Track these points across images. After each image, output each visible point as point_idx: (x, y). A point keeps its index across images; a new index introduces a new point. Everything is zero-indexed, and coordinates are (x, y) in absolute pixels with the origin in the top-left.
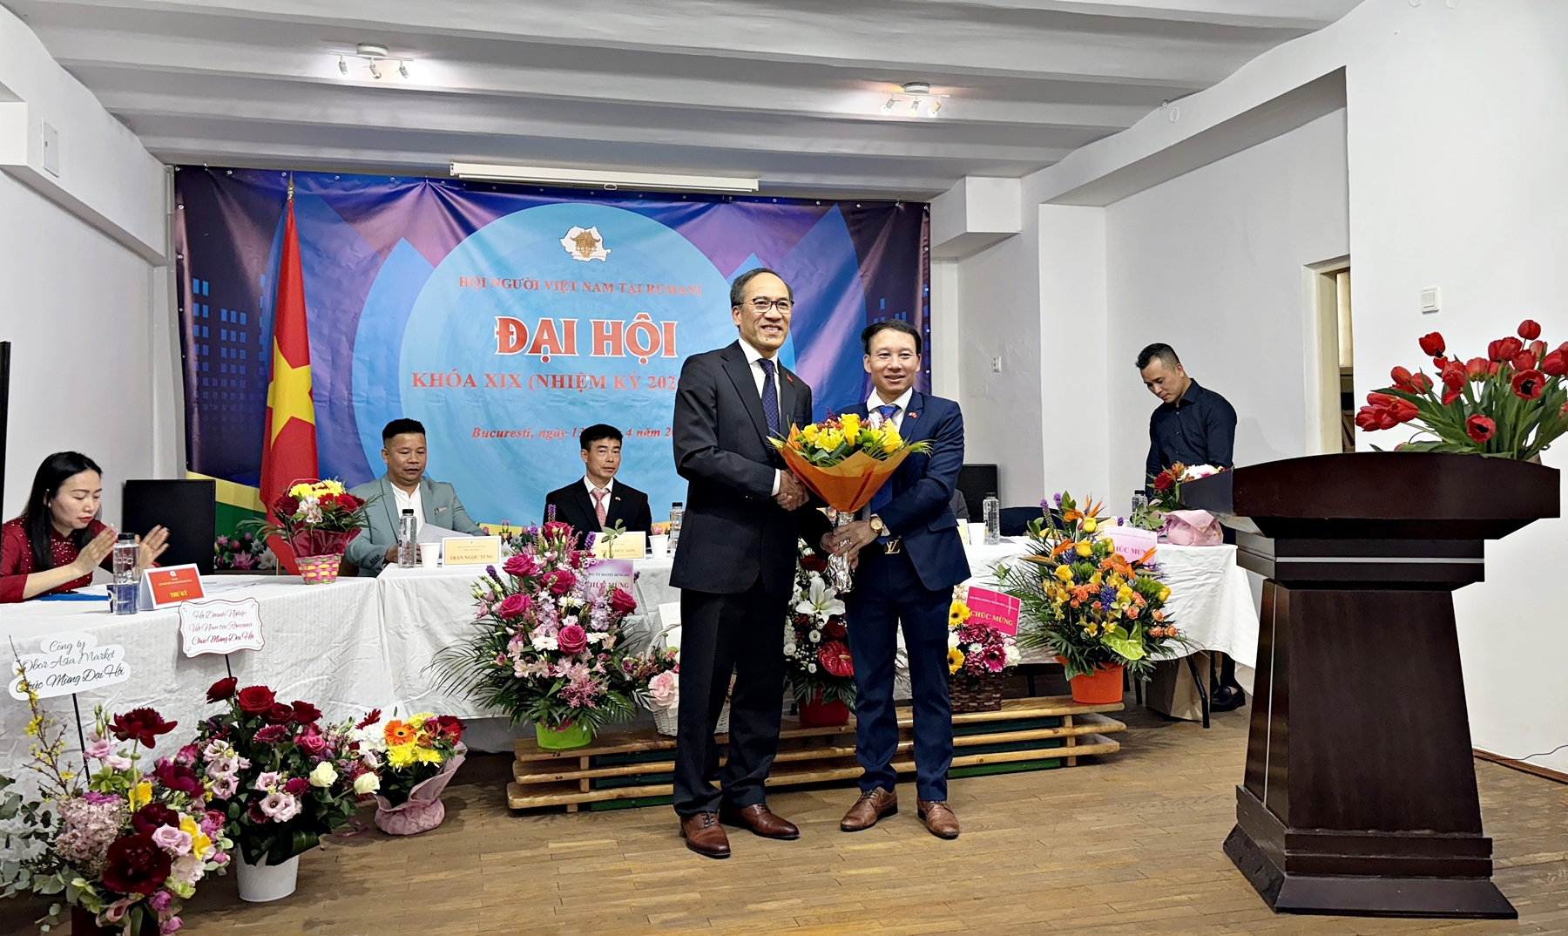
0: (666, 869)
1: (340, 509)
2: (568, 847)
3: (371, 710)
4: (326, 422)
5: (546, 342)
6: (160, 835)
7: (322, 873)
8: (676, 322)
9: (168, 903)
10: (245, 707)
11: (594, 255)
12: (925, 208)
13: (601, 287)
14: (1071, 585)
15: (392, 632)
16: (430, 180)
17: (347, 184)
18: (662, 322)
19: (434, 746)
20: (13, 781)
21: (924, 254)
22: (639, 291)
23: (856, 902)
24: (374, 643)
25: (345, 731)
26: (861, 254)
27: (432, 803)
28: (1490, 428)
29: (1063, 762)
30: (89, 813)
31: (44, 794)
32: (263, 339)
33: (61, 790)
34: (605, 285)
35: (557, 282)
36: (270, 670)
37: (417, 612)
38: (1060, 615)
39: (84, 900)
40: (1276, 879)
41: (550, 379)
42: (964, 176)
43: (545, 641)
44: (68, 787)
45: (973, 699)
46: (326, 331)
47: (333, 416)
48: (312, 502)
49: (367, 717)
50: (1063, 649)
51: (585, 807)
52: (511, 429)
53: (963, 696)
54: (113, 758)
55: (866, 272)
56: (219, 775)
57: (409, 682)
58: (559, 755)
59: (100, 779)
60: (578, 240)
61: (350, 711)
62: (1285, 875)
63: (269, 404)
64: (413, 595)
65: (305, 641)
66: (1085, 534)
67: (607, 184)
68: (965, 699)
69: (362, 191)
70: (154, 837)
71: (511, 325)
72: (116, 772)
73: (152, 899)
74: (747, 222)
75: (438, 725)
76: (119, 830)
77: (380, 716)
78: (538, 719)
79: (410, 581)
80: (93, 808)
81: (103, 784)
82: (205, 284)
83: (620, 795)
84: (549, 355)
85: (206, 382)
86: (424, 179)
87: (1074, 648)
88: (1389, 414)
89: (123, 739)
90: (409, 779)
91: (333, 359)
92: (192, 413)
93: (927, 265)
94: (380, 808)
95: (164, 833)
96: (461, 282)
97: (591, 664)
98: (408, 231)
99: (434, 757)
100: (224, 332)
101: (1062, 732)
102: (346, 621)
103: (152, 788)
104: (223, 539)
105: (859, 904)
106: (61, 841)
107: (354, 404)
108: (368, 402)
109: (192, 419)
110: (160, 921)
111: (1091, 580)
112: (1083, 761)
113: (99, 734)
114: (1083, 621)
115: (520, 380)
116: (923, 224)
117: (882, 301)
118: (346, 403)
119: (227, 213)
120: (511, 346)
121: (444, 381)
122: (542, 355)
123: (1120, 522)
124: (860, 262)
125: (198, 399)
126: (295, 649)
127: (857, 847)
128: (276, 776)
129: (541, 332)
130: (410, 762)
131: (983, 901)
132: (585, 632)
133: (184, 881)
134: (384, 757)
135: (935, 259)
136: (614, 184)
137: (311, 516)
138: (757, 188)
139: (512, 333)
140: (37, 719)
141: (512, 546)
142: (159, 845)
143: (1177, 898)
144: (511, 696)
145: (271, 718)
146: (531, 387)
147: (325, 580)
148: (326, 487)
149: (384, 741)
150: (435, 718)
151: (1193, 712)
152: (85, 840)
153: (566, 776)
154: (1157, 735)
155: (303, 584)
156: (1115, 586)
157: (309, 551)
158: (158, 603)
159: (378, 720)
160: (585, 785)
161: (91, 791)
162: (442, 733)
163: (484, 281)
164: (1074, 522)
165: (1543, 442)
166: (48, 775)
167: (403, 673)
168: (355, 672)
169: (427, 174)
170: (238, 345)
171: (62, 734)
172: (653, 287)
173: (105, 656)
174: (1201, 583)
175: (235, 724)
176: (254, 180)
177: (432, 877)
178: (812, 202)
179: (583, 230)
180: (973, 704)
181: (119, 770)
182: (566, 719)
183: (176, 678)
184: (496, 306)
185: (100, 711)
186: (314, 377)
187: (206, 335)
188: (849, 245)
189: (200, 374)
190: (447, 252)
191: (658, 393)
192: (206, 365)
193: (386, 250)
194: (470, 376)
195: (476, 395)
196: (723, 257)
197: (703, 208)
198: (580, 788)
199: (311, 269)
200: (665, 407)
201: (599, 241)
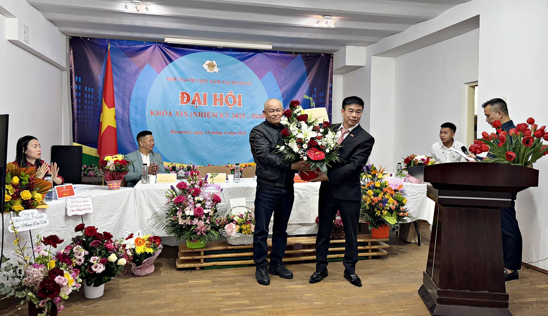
0: (227, 292)
1: (121, 165)
2: (195, 283)
3: (130, 233)
4: (120, 127)
5: (197, 101)
6: (57, 279)
7: (113, 289)
8: (242, 95)
9: (60, 301)
10: (87, 234)
11: (214, 70)
12: (332, 56)
13: (216, 82)
14: (372, 197)
15: (138, 206)
16: (158, 43)
17: (129, 44)
18: (237, 95)
19: (151, 247)
20: (9, 259)
21: (331, 72)
22: (230, 84)
23: (290, 307)
24: (132, 210)
25: (121, 242)
26: (308, 72)
27: (150, 265)
28: (513, 156)
29: (367, 257)
30: (34, 271)
31: (20, 264)
32: (99, 98)
33: (25, 263)
34: (218, 81)
35: (201, 80)
36: (97, 220)
37: (147, 200)
38: (368, 208)
39: (32, 300)
40: (434, 305)
41: (198, 113)
42: (346, 45)
43: (189, 212)
44: (27, 262)
45: (336, 235)
46: (121, 95)
47: (123, 125)
48: (112, 163)
49: (129, 236)
50: (368, 219)
51: (202, 268)
52: (184, 131)
53: (333, 234)
54: (43, 252)
55: (310, 78)
56: (78, 257)
57: (144, 224)
58: (194, 250)
59: (38, 259)
60: (209, 65)
61: (124, 233)
62: (437, 304)
63: (101, 121)
64: (146, 194)
65: (108, 210)
66: (378, 179)
67: (219, 46)
68: (334, 235)
69: (134, 46)
70: (55, 280)
71: (185, 94)
72: (43, 256)
73: (54, 300)
74: (268, 59)
75: (153, 240)
76: (44, 277)
77: (133, 236)
78: (186, 239)
79: (145, 189)
80: (35, 269)
81: (39, 261)
82: (80, 78)
83: (213, 264)
84: (198, 105)
85: (80, 112)
86: (155, 43)
87: (372, 219)
88: (479, 149)
89: (46, 245)
90: (142, 258)
91: (123, 105)
92: (75, 122)
93: (332, 76)
94: (133, 267)
95: (58, 278)
96: (168, 79)
97: (205, 220)
98: (150, 61)
99: (150, 250)
100: (86, 95)
101: (367, 247)
102: (123, 203)
103: (55, 262)
104: (85, 166)
105: (291, 308)
106: (25, 280)
107: (130, 120)
108: (135, 120)
109: (75, 125)
110: (57, 306)
111: (379, 195)
112: (374, 257)
113: (38, 244)
114: (376, 210)
115: (187, 114)
116: (331, 62)
117: (315, 88)
118: (127, 121)
119: (87, 53)
120: (185, 102)
121: (161, 114)
122: (195, 105)
123: (391, 175)
124: (307, 76)
125: (77, 118)
126: (105, 213)
127: (293, 287)
128: (97, 258)
129: (195, 97)
130: (143, 252)
131: (334, 308)
132: (203, 209)
133: (65, 294)
134: (134, 250)
135: (335, 74)
136: (222, 46)
137: (111, 167)
138: (271, 48)
139: (185, 97)
140: (17, 239)
141: (184, 171)
142: (57, 282)
143: (400, 310)
144: (178, 230)
145: (96, 238)
146: (191, 116)
147: (116, 189)
148: (117, 157)
149: (134, 245)
150: (152, 236)
151: (415, 240)
152: (33, 280)
153: (196, 257)
154: (402, 248)
155: (108, 190)
156: (388, 198)
157: (111, 179)
158: (59, 197)
159: (133, 237)
160: (202, 261)
161: (35, 263)
162: (154, 242)
163: (176, 79)
164: (375, 174)
165: (534, 160)
166: (21, 257)
167: (142, 220)
168: (126, 220)
169: (156, 41)
170: (90, 99)
171: (25, 244)
172: (234, 82)
173: (40, 217)
174: (419, 196)
175: (84, 239)
176: (97, 42)
177: (149, 291)
178: (291, 53)
179: (210, 62)
180: (336, 237)
181: (44, 256)
182: (196, 239)
183: (65, 223)
184: (180, 88)
185: (38, 236)
186: (116, 111)
187: (80, 95)
188: (304, 68)
189: (78, 109)
190: (163, 68)
191: (235, 119)
192: (80, 106)
193: (142, 67)
194: (170, 112)
195: (172, 119)
196: (260, 72)
197: (253, 54)
198: (200, 262)
199: (116, 74)
200: (238, 124)
201: (216, 65)
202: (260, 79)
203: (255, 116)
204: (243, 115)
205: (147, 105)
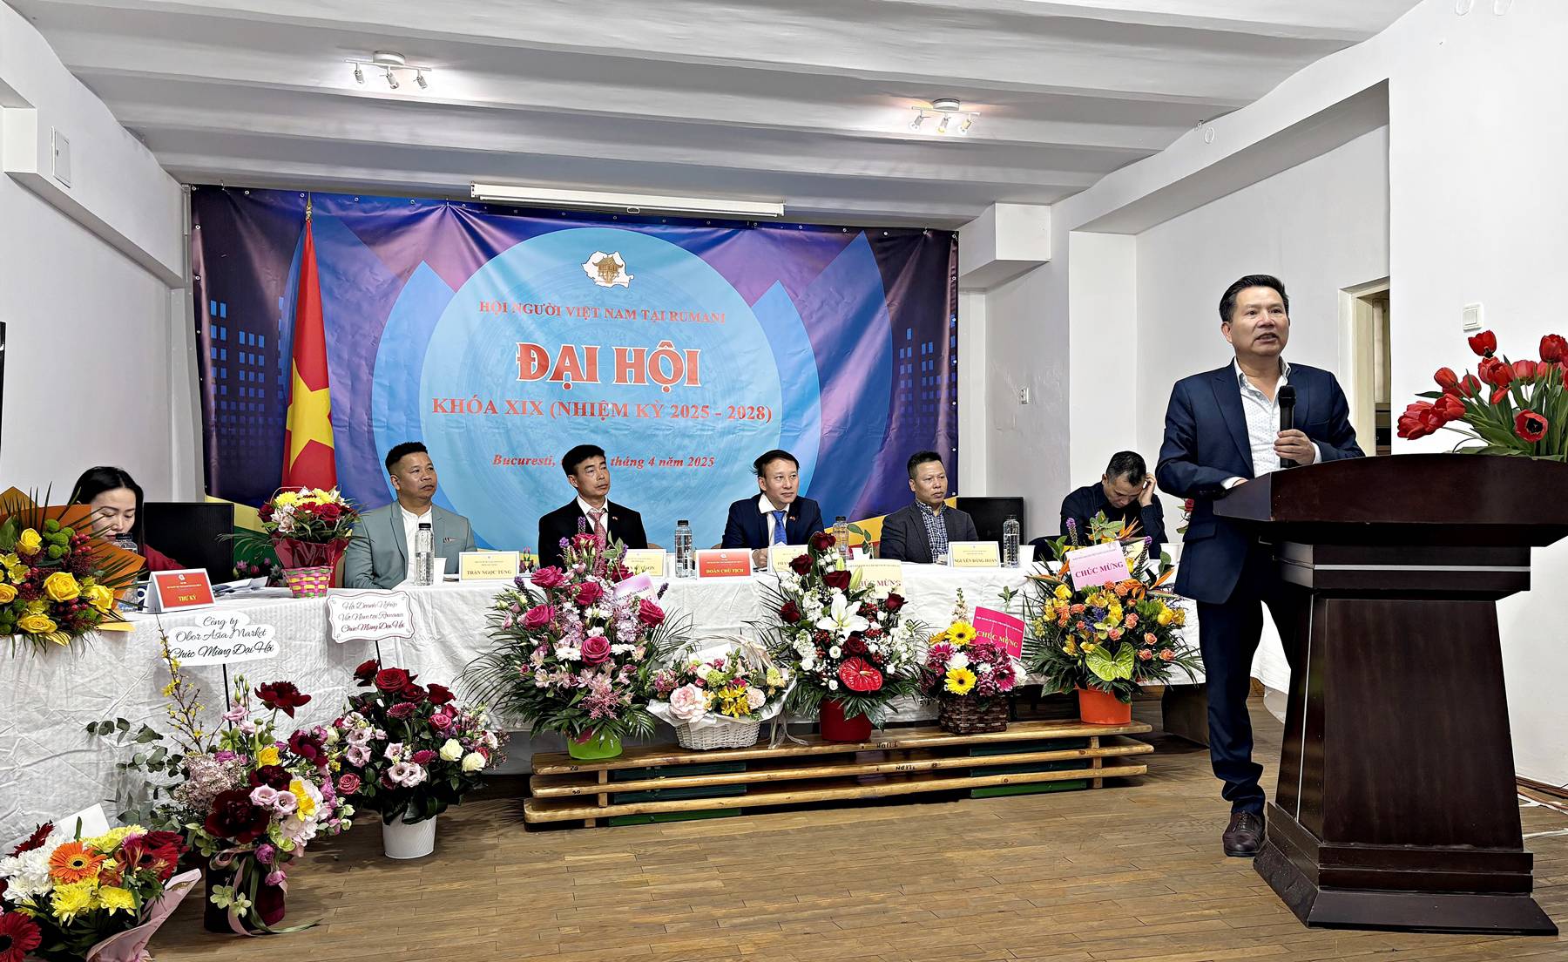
0: (686, 881)
2: (585, 860)
5: (567, 369)
8: (700, 350)
11: (617, 280)
12: (954, 236)
13: (623, 313)
15: (407, 644)
16: (451, 202)
17: (367, 206)
18: (685, 350)
21: (952, 284)
22: (662, 319)
26: (887, 285)
29: (1089, 784)
32: (282, 363)
34: (628, 311)
35: (579, 309)
37: (433, 623)
40: (1309, 895)
41: (572, 406)
42: (994, 202)
43: (568, 651)
46: (346, 356)
47: (353, 442)
51: (602, 822)
52: (532, 457)
55: (892, 301)
58: (577, 769)
60: (601, 266)
62: (1318, 890)
63: (288, 428)
64: (428, 607)
65: (318, 650)
67: (630, 207)
69: (383, 213)
71: (532, 351)
74: (772, 248)
79: (423, 595)
82: (223, 307)
83: (638, 810)
84: (570, 382)
85: (224, 405)
86: (445, 202)
91: (352, 383)
93: (955, 295)
96: (482, 307)
98: (428, 254)
100: (242, 355)
101: (1088, 753)
104: (242, 564)
107: (374, 429)
108: (388, 428)
109: (209, 445)
112: (1110, 783)
115: (542, 407)
116: (952, 253)
117: (909, 331)
118: (366, 429)
119: (244, 233)
120: (533, 373)
121: (465, 408)
122: (564, 382)
124: (886, 292)
126: (308, 658)
129: (563, 358)
132: (611, 643)
135: (963, 289)
136: (637, 208)
138: (782, 213)
139: (534, 360)
146: (553, 415)
153: (585, 790)
158: (165, 607)
160: (603, 799)
163: (505, 306)
169: (447, 195)
170: (256, 368)
172: (676, 314)
176: (271, 201)
177: (446, 886)
178: (838, 229)
179: (606, 256)
180: (997, 724)
184: (518, 332)
186: (334, 401)
187: (224, 357)
188: (876, 274)
189: (218, 397)
190: (468, 275)
191: (681, 422)
192: (224, 388)
193: (406, 274)
194: (491, 402)
195: (497, 422)
196: (747, 284)
197: (727, 234)
198: (598, 804)
199: (330, 292)
200: (688, 436)
201: (621, 267)
202: (750, 306)
203: (739, 413)
204: (702, 410)
205: (424, 382)
